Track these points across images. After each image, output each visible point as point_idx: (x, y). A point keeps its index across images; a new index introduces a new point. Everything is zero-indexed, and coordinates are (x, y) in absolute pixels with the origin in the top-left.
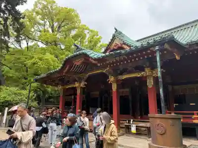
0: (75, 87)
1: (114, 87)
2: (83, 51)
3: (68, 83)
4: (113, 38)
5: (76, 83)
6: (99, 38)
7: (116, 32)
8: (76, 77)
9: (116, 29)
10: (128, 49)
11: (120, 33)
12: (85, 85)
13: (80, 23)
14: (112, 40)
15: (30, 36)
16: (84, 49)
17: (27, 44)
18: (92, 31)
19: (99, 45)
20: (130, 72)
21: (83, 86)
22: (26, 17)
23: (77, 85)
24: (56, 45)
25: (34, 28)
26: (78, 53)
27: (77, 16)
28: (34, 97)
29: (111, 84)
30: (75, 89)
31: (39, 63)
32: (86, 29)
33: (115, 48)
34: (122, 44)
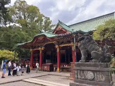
1: (58, 50)
3: (35, 47)
5: (39, 48)
6: (50, 21)
8: (39, 45)
9: (59, 21)
11: (61, 23)
12: (44, 49)
13: (40, 13)
19: (50, 25)
25: (14, 16)
26: (41, 34)
29: (57, 49)
30: (39, 51)
34: (62, 29)
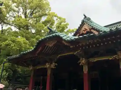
0: (46, 68)
2: (56, 34)
3: (39, 63)
4: (82, 23)
5: (47, 64)
6: (66, 25)
7: (85, 18)
9: (85, 16)
10: (96, 33)
11: (89, 19)
12: (56, 66)
13: (50, 10)
14: (81, 25)
15: (5, 21)
16: (57, 33)
17: (2, 28)
18: (60, 18)
20: (102, 55)
21: (53, 67)
22: (3, 4)
23: (47, 66)
24: (28, 29)
25: (9, 14)
26: (51, 35)
27: (48, 4)
28: (5, 76)
31: (11, 45)
32: (55, 16)
33: (84, 32)
34: (90, 29)
